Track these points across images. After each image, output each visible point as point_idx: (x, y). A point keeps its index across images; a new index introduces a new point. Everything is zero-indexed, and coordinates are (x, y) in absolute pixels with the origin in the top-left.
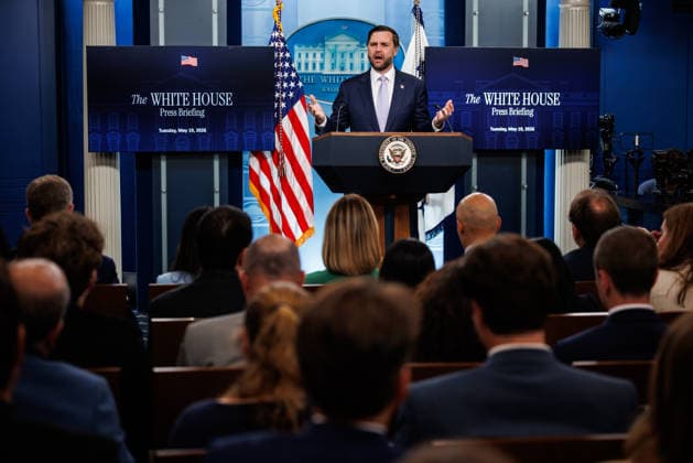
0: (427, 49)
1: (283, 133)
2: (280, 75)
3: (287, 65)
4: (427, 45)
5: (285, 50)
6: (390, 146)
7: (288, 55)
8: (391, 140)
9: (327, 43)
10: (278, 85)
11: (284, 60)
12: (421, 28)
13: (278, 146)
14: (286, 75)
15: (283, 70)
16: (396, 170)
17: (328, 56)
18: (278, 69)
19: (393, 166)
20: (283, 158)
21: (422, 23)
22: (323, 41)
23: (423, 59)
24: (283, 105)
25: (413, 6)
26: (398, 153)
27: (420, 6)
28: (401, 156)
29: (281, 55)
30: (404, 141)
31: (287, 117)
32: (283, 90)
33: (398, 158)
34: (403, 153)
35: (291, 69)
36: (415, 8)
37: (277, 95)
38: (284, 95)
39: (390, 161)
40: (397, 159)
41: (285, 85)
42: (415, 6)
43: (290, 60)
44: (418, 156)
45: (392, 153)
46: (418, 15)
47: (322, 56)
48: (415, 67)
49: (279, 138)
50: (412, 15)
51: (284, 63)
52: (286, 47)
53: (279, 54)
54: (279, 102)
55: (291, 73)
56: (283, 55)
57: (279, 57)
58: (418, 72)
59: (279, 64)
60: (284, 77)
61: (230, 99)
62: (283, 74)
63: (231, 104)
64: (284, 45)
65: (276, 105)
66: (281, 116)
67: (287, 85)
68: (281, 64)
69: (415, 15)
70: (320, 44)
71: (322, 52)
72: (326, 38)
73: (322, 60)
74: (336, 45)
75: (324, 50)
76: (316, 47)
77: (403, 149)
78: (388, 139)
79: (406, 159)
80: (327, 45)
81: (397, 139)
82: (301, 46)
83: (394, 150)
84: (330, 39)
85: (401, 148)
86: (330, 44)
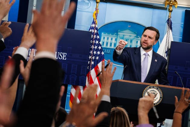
2: (93, 47)
3: (97, 42)
4: (173, 41)
5: (97, 34)
6: (149, 91)
7: (98, 37)
8: (150, 88)
9: (119, 33)
10: (91, 52)
11: (96, 39)
12: (171, 31)
13: (87, 84)
14: (96, 47)
15: (95, 45)
18: (92, 44)
21: (171, 28)
22: (117, 32)
23: (170, 47)
24: (93, 63)
25: (167, 19)
26: (153, 95)
27: (171, 19)
28: (155, 97)
30: (157, 89)
31: (93, 69)
32: (94, 55)
34: (156, 95)
35: (99, 45)
36: (168, 20)
37: (90, 57)
38: (94, 58)
41: (95, 53)
42: (169, 19)
43: (99, 40)
46: (170, 23)
47: (116, 40)
48: (165, 51)
49: (88, 80)
50: (166, 24)
51: (96, 41)
52: (98, 33)
53: (93, 36)
54: (91, 61)
55: (99, 47)
56: (96, 37)
57: (94, 38)
58: (166, 54)
59: (93, 41)
60: (95, 48)
61: (65, 56)
62: (95, 46)
63: (65, 59)
64: (97, 31)
65: (89, 62)
66: (91, 68)
67: (96, 53)
68: (94, 41)
69: (168, 24)
70: (115, 34)
71: (116, 38)
72: (119, 31)
73: (115, 42)
74: (124, 35)
75: (117, 37)
76: (113, 34)
77: (156, 93)
78: (148, 87)
79: (157, 98)
80: (119, 34)
81: (153, 88)
82: (105, 33)
83: (151, 93)
84: (121, 32)
85: (155, 92)
86: (121, 34)
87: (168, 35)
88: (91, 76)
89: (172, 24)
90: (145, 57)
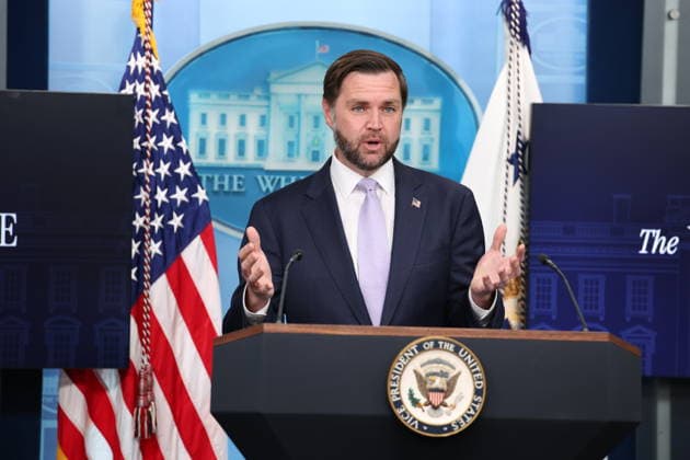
0: (535, 108)
1: (154, 320)
2: (147, 169)
3: (167, 143)
4: (539, 100)
5: (162, 104)
7: (169, 118)
8: (420, 348)
9: (275, 88)
10: (143, 195)
11: (160, 129)
12: (524, 52)
13: (137, 354)
14: (164, 169)
15: (156, 157)
16: (432, 428)
17: (278, 122)
18: (142, 155)
19: (424, 416)
20: (149, 388)
21: (524, 39)
22: (266, 85)
23: (526, 134)
24: (155, 248)
26: (439, 382)
28: (447, 392)
29: (153, 116)
30: (456, 351)
31: (163, 280)
32: (156, 209)
33: (438, 393)
34: (452, 384)
35: (177, 156)
37: (139, 222)
38: (157, 223)
39: (415, 402)
40: (436, 398)
41: (161, 196)
43: (176, 132)
44: (491, 392)
45: (421, 381)
46: (515, 16)
47: (264, 121)
48: (505, 156)
49: (141, 336)
50: (501, 18)
51: (159, 140)
52: (165, 97)
53: (145, 114)
54: (144, 240)
55: (178, 166)
56: (158, 117)
57: (146, 122)
58: (512, 168)
59: (147, 140)
60: (158, 175)
61: (10, 229)
62: (157, 166)
63: (14, 244)
64: (160, 91)
65: (135, 247)
66: (147, 276)
67: (168, 195)
68: (152, 140)
69: (509, 19)
70: (258, 91)
71: (263, 111)
72: (273, 75)
73: (263, 132)
74: (299, 96)
75: (268, 107)
76: (247, 97)
77: (452, 373)
78: (413, 346)
79: (460, 398)
80: (276, 94)
81: (436, 346)
82: (208, 95)
83: (428, 375)
84: (285, 79)
85: (446, 369)
86: (284, 91)
87: (513, 78)
88: (151, 313)
89: (528, 20)
90: (366, 199)
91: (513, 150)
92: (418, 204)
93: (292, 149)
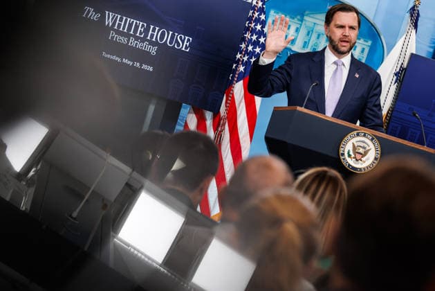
0: (412, 54)
1: (233, 98)
2: (248, 35)
3: (259, 27)
4: (414, 53)
5: (261, 10)
6: (354, 140)
7: (263, 17)
8: (358, 135)
9: (305, 18)
10: (243, 46)
11: (258, 21)
12: (414, 31)
13: (223, 110)
14: (254, 37)
15: (253, 31)
16: (353, 168)
17: (303, 32)
18: (248, 29)
19: (351, 162)
20: (224, 124)
21: (416, 26)
22: (303, 15)
23: (405, 65)
24: (242, 68)
25: (411, 5)
26: (361, 150)
27: (420, 8)
28: (364, 155)
29: (256, 14)
30: (372, 140)
31: (241, 83)
32: (247, 53)
35: (261, 33)
36: (413, 9)
37: (239, 56)
38: (246, 59)
39: (349, 156)
40: (358, 156)
41: (250, 48)
42: (414, 7)
43: (263, 23)
45: (354, 148)
46: (415, 15)
47: (297, 30)
48: (394, 71)
49: (226, 102)
50: (408, 15)
51: (256, 25)
52: (263, 8)
53: (254, 13)
54: (238, 64)
55: (260, 38)
56: (258, 15)
57: (253, 16)
58: (395, 77)
59: (251, 23)
60: (252, 39)
61: (188, 44)
62: (252, 35)
63: (188, 50)
64: (262, 5)
65: (234, 65)
66: (236, 79)
67: (253, 49)
68: (253, 24)
69: (412, 16)
70: (299, 17)
71: (299, 26)
72: (307, 12)
73: (295, 34)
74: (315, 24)
75: (301, 25)
76: (293, 18)
77: (368, 148)
78: (355, 133)
80: (305, 20)
81: (364, 136)
82: (278, 13)
83: (358, 146)
84: (312, 15)
85: (366, 146)
86: (309, 20)
87: (407, 38)
88: (233, 94)
89: (419, 19)
90: (337, 68)
91: (398, 70)
92: (357, 76)
93: (305, 44)
